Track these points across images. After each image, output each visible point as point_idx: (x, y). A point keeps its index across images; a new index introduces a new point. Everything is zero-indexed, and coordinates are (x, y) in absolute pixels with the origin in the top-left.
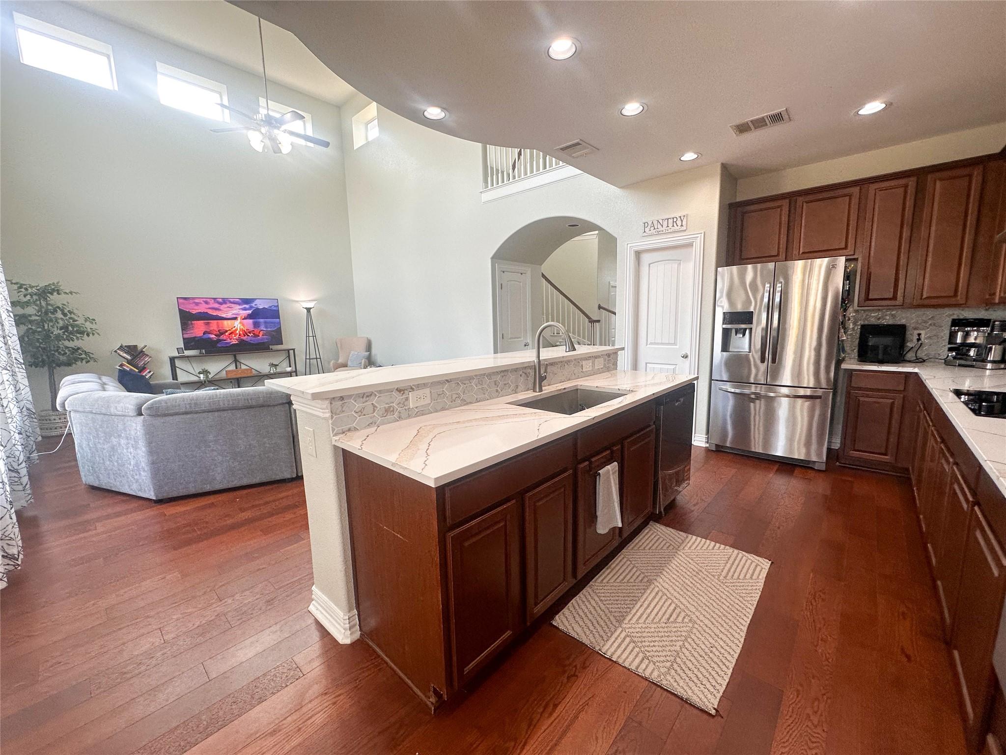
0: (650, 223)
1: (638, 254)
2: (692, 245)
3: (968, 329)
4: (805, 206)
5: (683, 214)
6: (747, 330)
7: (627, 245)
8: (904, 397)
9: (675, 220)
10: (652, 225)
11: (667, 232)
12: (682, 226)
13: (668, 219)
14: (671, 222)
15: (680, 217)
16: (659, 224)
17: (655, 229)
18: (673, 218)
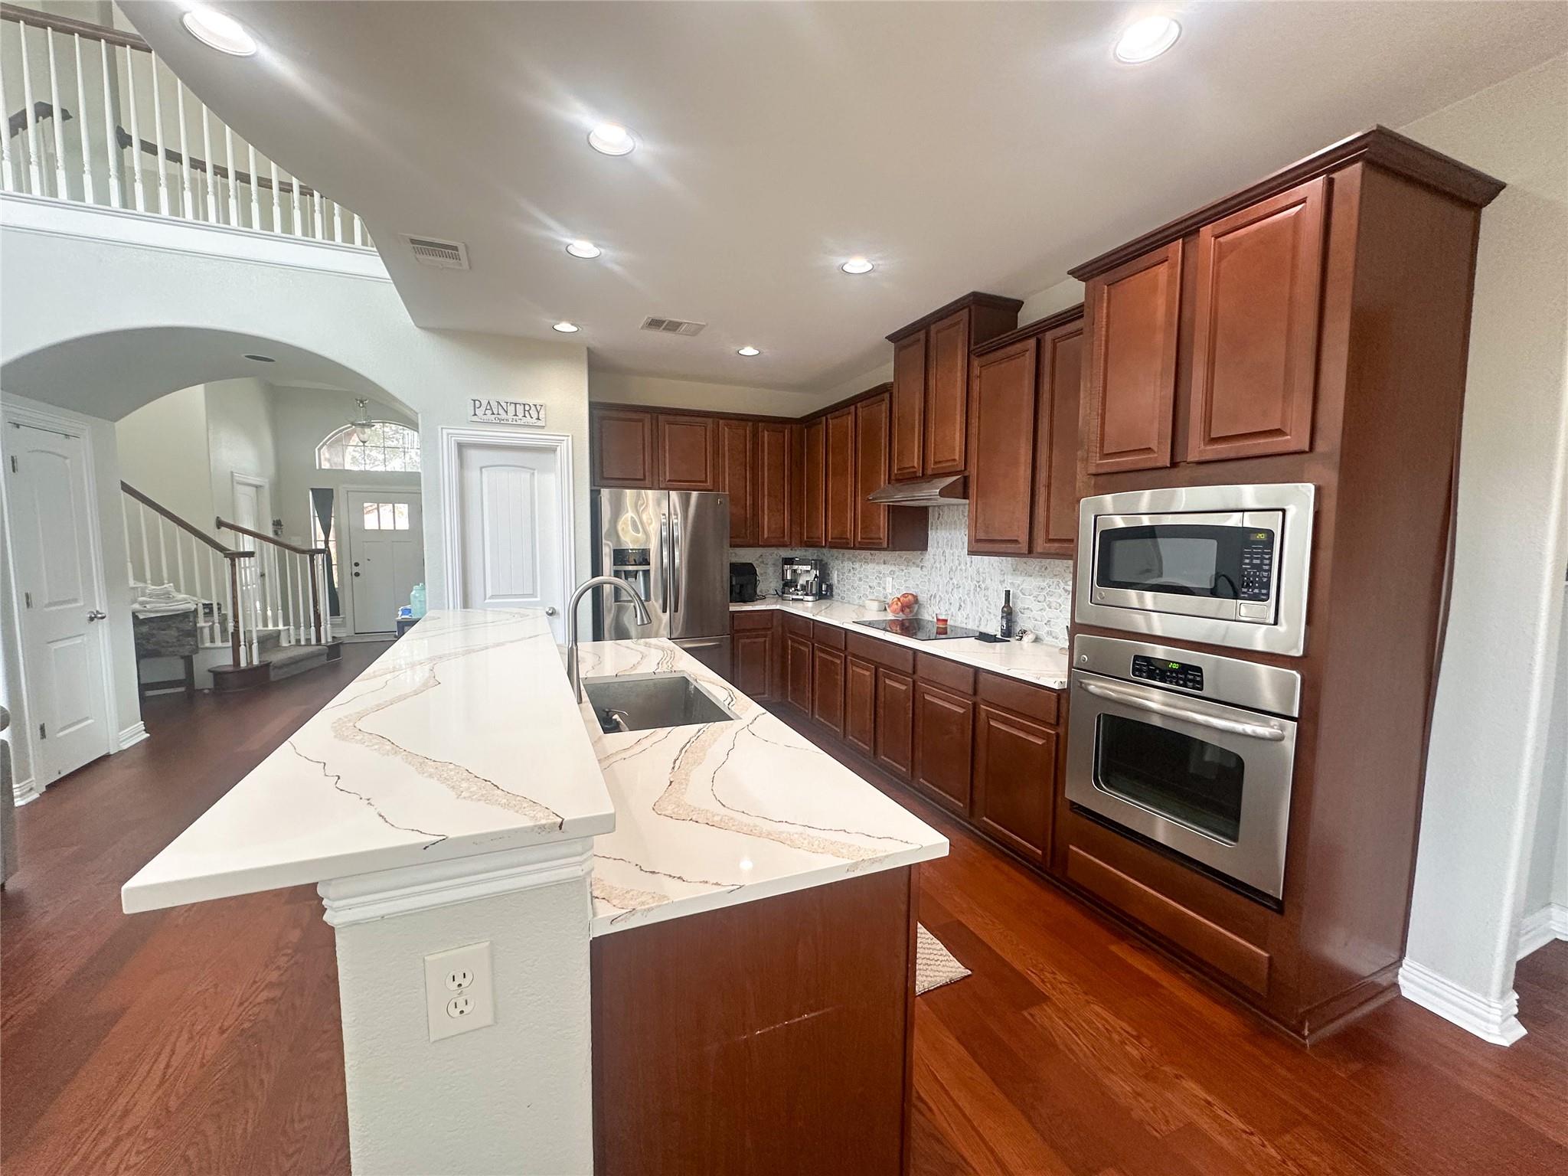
0: (485, 403)
1: (461, 447)
2: (553, 450)
3: (796, 567)
4: (667, 426)
5: (538, 402)
6: (641, 573)
7: (442, 428)
8: (773, 633)
9: (527, 408)
10: (488, 408)
11: (514, 423)
12: (538, 419)
13: (516, 404)
14: (520, 409)
15: (535, 405)
16: (500, 407)
17: (493, 414)
18: (524, 405)
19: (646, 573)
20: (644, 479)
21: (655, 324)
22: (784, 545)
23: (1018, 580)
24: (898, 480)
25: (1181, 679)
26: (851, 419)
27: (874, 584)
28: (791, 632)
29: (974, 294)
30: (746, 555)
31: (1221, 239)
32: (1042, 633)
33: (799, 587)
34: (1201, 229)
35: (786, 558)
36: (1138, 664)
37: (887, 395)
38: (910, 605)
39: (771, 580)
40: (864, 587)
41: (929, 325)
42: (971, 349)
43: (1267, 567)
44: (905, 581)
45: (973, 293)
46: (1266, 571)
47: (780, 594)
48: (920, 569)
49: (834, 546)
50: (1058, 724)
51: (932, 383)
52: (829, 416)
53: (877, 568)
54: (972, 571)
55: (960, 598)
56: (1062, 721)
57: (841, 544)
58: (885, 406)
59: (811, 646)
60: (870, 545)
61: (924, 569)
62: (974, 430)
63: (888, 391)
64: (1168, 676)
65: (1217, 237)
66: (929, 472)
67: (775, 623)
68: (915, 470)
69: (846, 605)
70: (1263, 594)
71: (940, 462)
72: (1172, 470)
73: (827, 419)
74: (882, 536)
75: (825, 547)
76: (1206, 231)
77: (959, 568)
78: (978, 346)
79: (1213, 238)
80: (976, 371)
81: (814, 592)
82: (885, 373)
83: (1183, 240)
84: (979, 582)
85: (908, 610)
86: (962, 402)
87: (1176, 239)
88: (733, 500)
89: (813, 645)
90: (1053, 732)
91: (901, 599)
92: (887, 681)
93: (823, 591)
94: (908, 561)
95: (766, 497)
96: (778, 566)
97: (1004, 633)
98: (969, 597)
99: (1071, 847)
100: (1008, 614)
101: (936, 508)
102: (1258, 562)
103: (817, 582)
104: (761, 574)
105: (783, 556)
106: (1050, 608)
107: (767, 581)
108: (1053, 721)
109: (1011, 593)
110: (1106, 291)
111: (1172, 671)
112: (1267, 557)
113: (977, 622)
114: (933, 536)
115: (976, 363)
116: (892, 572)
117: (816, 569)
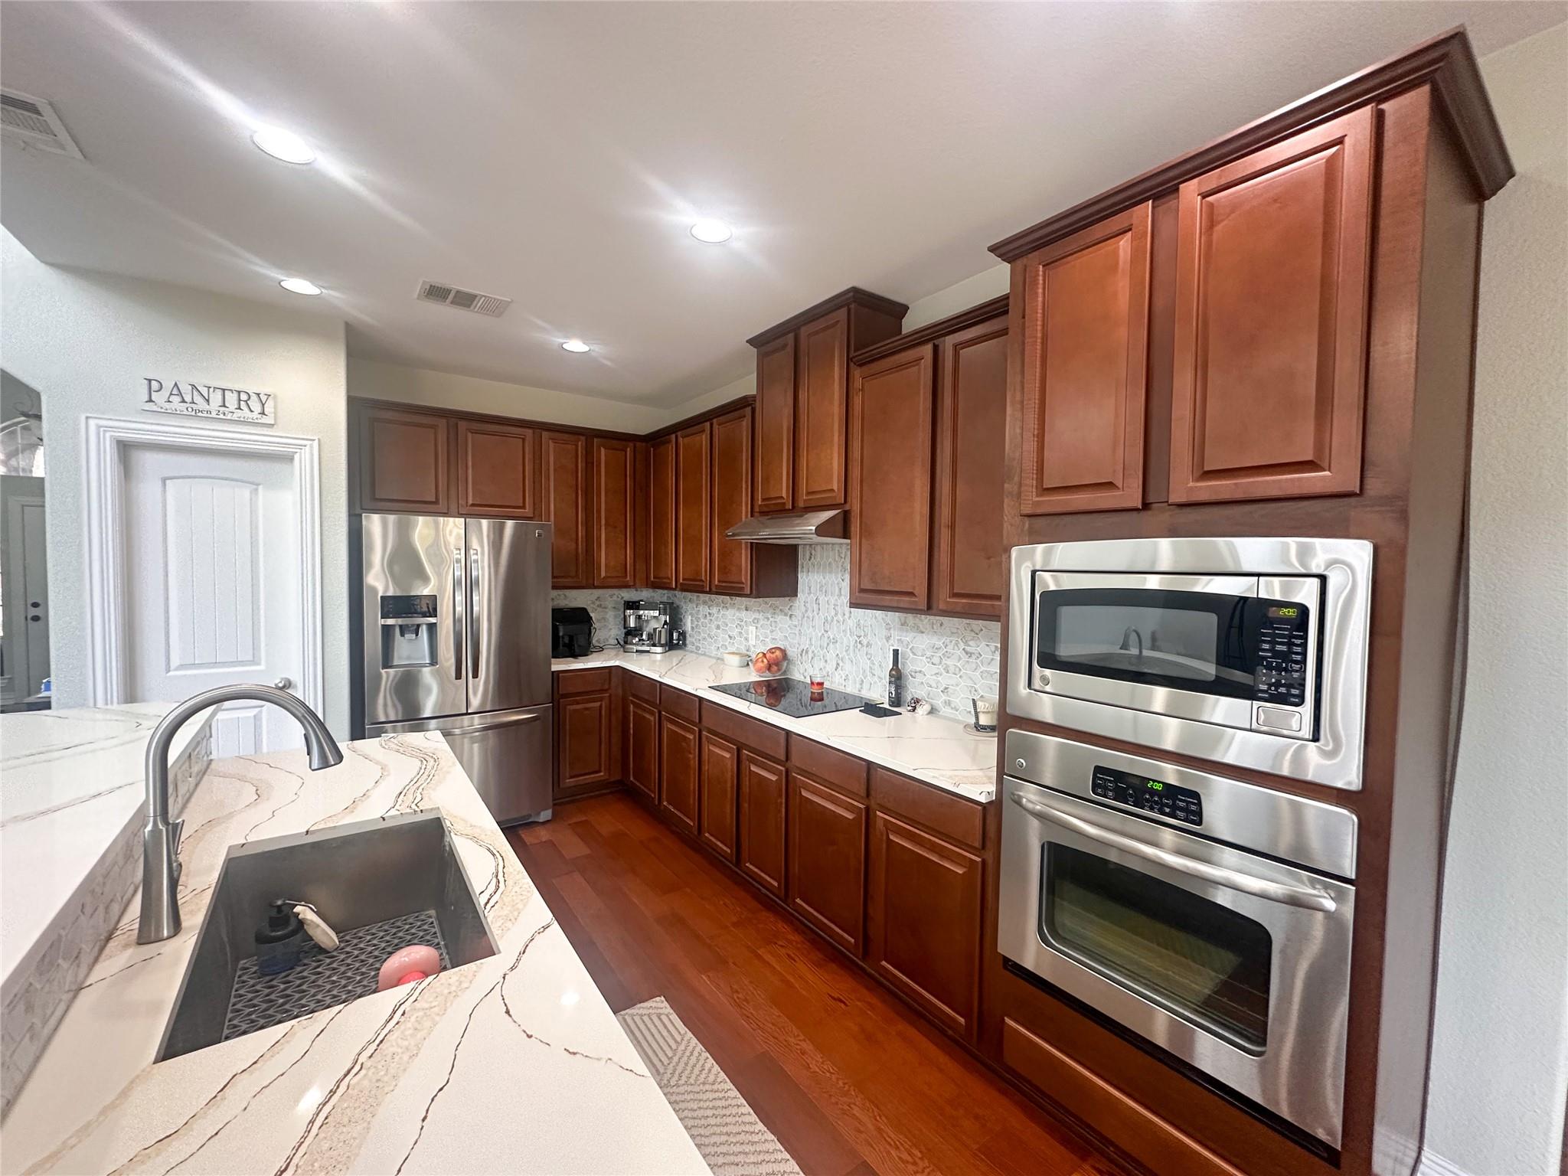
0: (168, 385)
1: (126, 450)
2: (289, 458)
3: (641, 612)
4: (470, 435)
5: (263, 390)
6: (424, 627)
7: (87, 418)
8: (610, 696)
9: (244, 397)
10: (175, 392)
11: (222, 416)
12: (263, 413)
13: (224, 390)
14: (231, 400)
15: (258, 394)
16: (195, 393)
17: (184, 401)
18: (239, 392)
19: (432, 627)
20: (436, 502)
21: (436, 293)
22: (626, 586)
23: (908, 637)
24: (763, 513)
25: (1167, 805)
26: (704, 438)
27: (734, 633)
28: (634, 696)
29: (855, 290)
30: (577, 598)
31: (1210, 199)
32: (939, 703)
33: (644, 637)
34: (1181, 186)
35: (629, 602)
36: (1100, 779)
37: (748, 410)
38: (777, 660)
39: (610, 627)
40: (722, 636)
41: (799, 328)
42: (851, 356)
43: (1299, 658)
44: (772, 632)
45: (853, 287)
46: (1296, 662)
47: (622, 643)
48: (788, 618)
49: (685, 589)
50: (984, 847)
51: (803, 396)
52: (679, 433)
53: (737, 614)
54: (851, 623)
55: (838, 655)
56: (989, 845)
57: (695, 586)
58: (746, 423)
59: (657, 715)
60: (729, 589)
61: (793, 618)
62: (856, 453)
63: (749, 405)
64: (1147, 800)
65: (1204, 196)
66: (801, 504)
67: (613, 684)
68: (784, 501)
69: (702, 657)
70: (1294, 696)
71: (813, 493)
72: (1142, 513)
73: (677, 437)
74: (744, 580)
75: (675, 589)
76: (1190, 190)
77: (835, 619)
78: (859, 353)
79: (1199, 197)
80: (858, 382)
81: (663, 642)
82: (747, 386)
83: (1153, 203)
84: (860, 637)
85: (775, 668)
86: (840, 420)
87: (1146, 199)
88: (560, 531)
89: (660, 713)
90: (978, 859)
91: (767, 656)
92: (753, 768)
93: (674, 640)
94: (774, 608)
95: (603, 528)
96: (619, 610)
97: (893, 702)
98: (848, 655)
99: (1007, 1020)
100: (897, 677)
101: (808, 547)
102: (1284, 648)
103: (666, 629)
104: (598, 621)
105: (624, 599)
106: (948, 672)
107: (607, 627)
108: (977, 844)
109: (900, 652)
110: (1041, 273)
111: (1153, 792)
112: (1298, 642)
113: (858, 686)
114: (803, 579)
115: (857, 373)
116: (756, 621)
117: (665, 614)
